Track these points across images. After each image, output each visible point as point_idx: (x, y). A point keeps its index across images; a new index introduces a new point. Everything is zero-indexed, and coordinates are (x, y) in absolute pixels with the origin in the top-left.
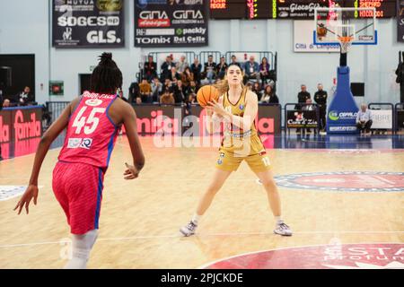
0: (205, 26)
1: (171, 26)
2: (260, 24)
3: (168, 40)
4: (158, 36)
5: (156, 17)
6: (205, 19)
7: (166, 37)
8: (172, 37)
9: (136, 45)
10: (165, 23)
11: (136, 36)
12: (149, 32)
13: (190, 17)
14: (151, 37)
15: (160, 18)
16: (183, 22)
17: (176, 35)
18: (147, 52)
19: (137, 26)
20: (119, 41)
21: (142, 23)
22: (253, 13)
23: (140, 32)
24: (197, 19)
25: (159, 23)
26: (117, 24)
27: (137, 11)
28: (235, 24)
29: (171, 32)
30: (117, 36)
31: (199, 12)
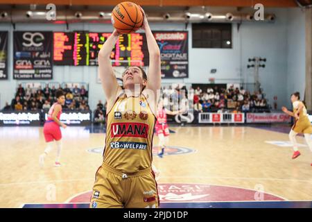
0: (51, 69)
1: (33, 68)
2: (80, 68)
3: (31, 76)
4: (26, 74)
5: (25, 64)
6: (51, 65)
7: (30, 74)
8: (33, 75)
9: (14, 78)
10: (30, 67)
11: (14, 74)
12: (21, 72)
13: (43, 64)
14: (22, 74)
15: (27, 64)
16: (40, 67)
17: (36, 73)
18: (20, 82)
19: (15, 68)
20: (5, 76)
21: (17, 67)
22: (77, 62)
23: (16, 71)
24: (47, 65)
25: (26, 67)
26: (4, 67)
27: (15, 60)
28: (67, 68)
29: (33, 72)
30: (4, 73)
31: (48, 62)
